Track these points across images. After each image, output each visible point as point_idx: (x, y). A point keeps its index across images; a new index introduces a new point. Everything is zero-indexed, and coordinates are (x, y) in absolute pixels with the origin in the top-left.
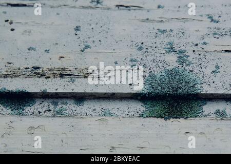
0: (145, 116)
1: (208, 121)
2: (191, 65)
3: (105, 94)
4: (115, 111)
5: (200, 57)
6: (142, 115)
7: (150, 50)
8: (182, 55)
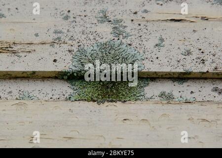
0: (73, 99)
1: (151, 105)
2: (129, 37)
3: (24, 72)
4: (36, 93)
5: (139, 27)
6: (70, 98)
7: (78, 19)
8: (117, 25)
